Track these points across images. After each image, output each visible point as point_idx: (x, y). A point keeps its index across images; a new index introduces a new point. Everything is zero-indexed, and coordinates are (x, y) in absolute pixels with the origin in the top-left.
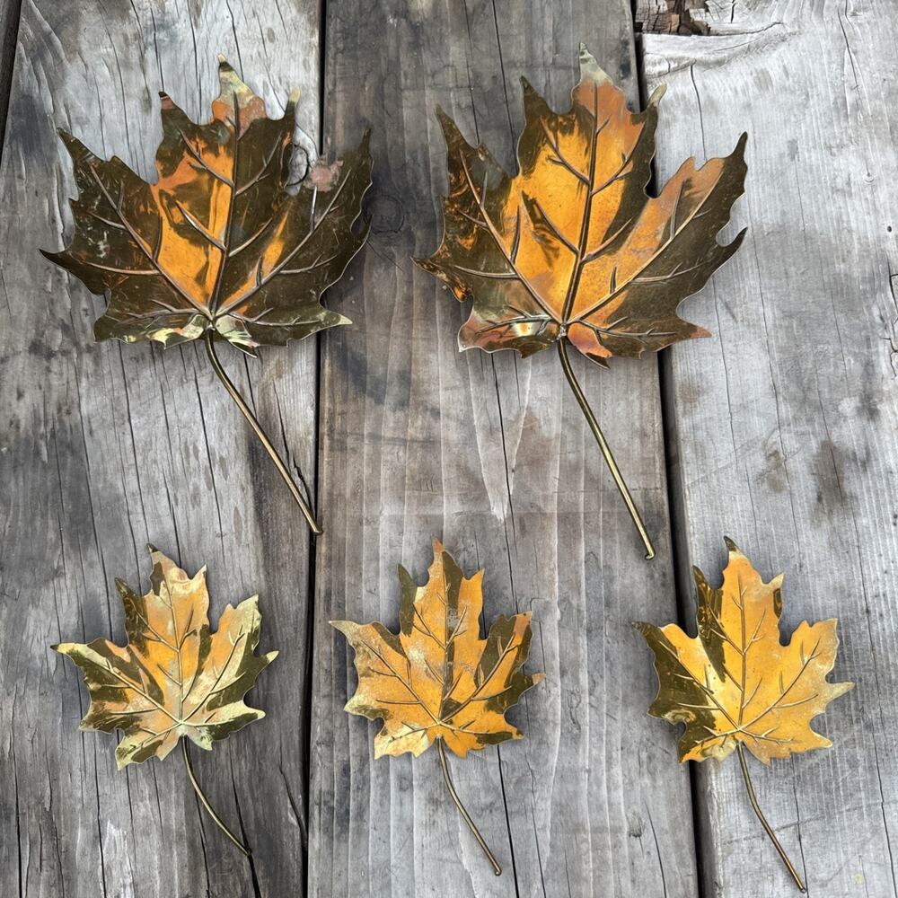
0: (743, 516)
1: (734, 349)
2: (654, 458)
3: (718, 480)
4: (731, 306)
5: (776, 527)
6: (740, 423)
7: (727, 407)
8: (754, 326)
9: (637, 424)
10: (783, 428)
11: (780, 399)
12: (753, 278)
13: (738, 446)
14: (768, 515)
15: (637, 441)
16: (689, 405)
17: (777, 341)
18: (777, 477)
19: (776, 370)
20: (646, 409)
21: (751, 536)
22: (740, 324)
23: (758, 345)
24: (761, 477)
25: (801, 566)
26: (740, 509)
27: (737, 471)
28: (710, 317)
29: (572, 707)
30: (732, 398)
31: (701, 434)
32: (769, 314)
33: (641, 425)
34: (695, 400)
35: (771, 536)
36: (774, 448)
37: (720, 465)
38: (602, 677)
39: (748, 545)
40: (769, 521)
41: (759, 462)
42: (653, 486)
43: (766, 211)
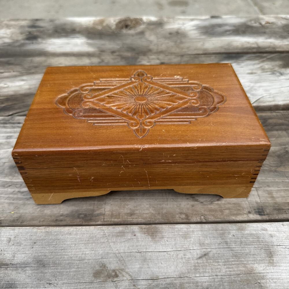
0: (82, 254)
1: (180, 256)
2: (119, 218)
3: (104, 243)
4: (206, 257)
5: (74, 271)
6: (135, 257)
7: (144, 251)
8: (195, 269)
9: (137, 212)
10: (132, 281)
11: (150, 282)
12: (226, 272)
13: (122, 254)
14: (81, 268)
15: (129, 212)
16: (146, 230)
17: (186, 283)
18: (103, 275)
19: (168, 281)
20: (145, 215)
21: (71, 257)
22: (196, 261)
23: (184, 271)
24: (104, 266)
25: (50, 284)
26: (87, 252)
27: (108, 253)
28: (198, 245)
29: (16, 185)
30: (150, 254)
31: (129, 236)
32: (204, 279)
33: (136, 213)
34: (149, 234)
35: (70, 268)
36: (120, 275)
37: (112, 244)
38: (24, 195)
39: (67, 255)
40: (78, 268)
41: (112, 266)
42: (105, 217)
43: (275, 282)
